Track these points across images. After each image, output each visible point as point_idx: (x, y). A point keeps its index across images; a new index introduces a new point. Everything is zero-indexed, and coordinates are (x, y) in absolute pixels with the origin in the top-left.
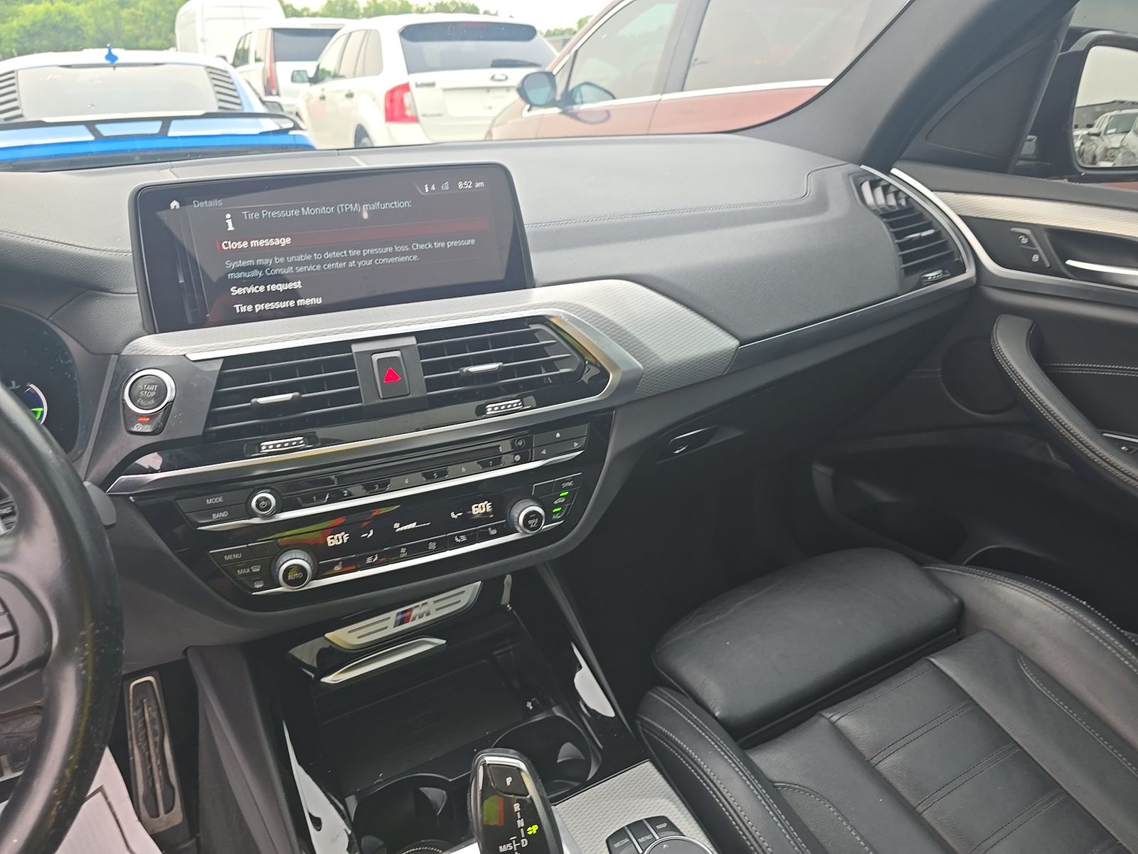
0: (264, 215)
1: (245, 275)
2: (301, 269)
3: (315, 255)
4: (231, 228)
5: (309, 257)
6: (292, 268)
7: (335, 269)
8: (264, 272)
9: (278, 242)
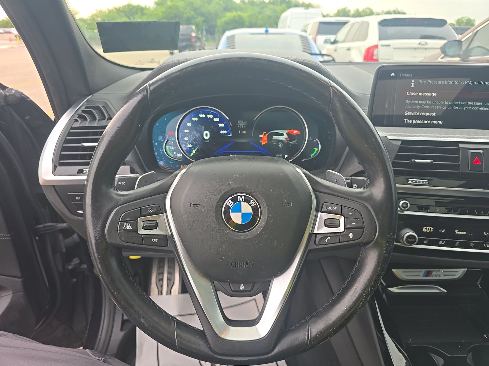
0: (428, 82)
1: (413, 107)
2: (437, 107)
3: (445, 102)
4: (413, 86)
5: (442, 103)
6: (433, 106)
7: (453, 109)
8: (421, 107)
9: (431, 94)
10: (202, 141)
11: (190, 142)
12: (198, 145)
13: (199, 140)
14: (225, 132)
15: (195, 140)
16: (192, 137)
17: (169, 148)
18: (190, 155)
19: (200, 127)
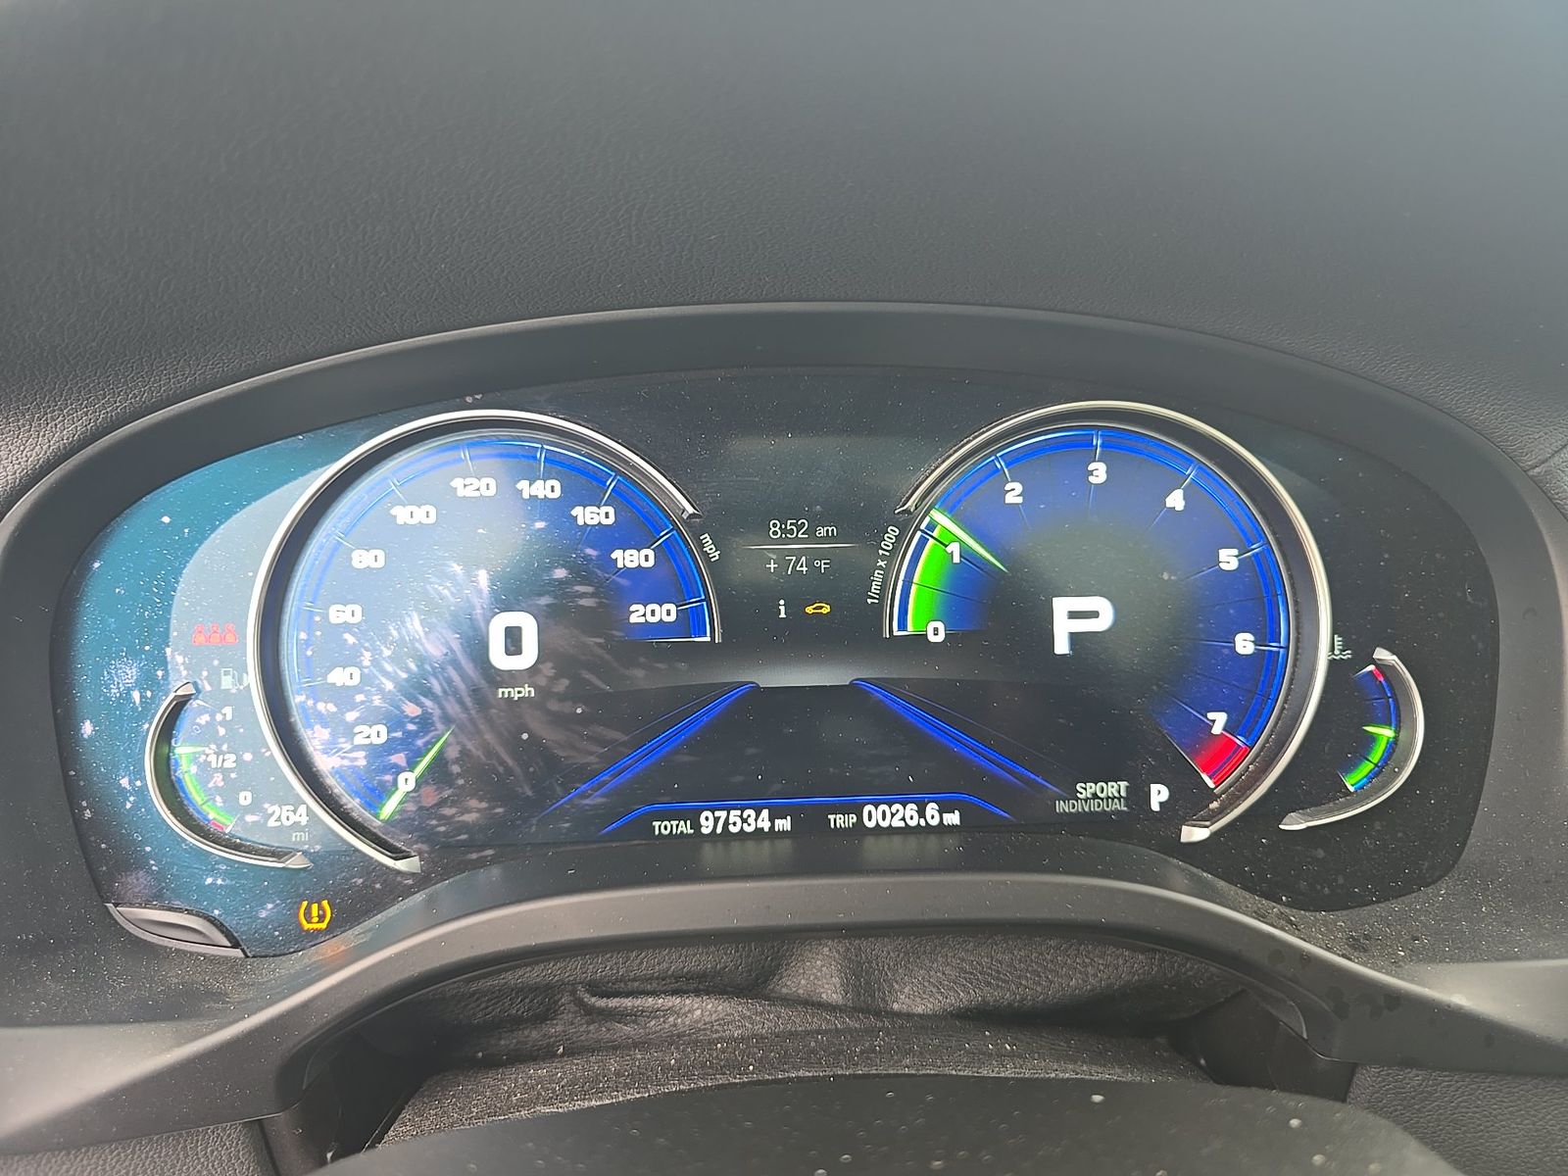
10: (475, 691)
11: (377, 701)
12: (440, 726)
13: (449, 681)
14: (666, 613)
15: (417, 689)
16: (391, 659)
17: (194, 759)
18: (376, 816)
19: (452, 577)
